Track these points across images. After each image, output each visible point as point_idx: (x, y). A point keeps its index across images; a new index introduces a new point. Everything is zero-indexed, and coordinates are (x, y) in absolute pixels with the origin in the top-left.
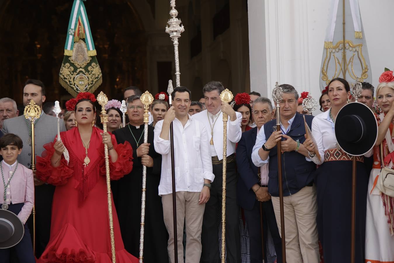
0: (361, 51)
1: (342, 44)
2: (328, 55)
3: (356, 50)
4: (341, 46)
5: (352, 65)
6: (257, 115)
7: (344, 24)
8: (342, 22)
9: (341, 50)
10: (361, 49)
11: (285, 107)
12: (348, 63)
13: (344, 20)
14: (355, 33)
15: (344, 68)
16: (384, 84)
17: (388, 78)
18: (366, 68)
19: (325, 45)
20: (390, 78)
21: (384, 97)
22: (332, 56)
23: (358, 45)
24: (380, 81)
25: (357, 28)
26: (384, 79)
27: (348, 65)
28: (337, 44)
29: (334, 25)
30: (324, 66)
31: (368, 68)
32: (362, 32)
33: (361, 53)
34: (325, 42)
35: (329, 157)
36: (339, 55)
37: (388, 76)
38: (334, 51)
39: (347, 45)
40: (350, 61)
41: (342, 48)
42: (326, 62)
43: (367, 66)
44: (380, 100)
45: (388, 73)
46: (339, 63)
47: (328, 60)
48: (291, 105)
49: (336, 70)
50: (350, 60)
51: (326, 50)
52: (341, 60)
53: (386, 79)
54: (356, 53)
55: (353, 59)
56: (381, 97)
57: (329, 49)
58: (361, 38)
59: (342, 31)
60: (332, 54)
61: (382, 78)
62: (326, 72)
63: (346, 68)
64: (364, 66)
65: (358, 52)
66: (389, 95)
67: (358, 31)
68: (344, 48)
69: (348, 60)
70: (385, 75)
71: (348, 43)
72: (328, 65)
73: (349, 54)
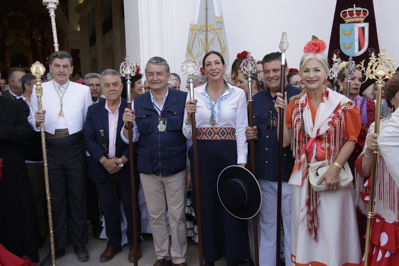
0: (221, 33)
1: (205, 27)
2: (193, 36)
3: (216, 33)
4: (204, 28)
5: (213, 45)
6: (108, 88)
7: (207, 9)
8: (205, 8)
9: (204, 32)
10: (221, 32)
11: (153, 79)
12: (209, 43)
13: (206, 6)
14: (216, 18)
15: (207, 48)
16: (311, 55)
17: (317, 48)
18: (224, 48)
19: (190, 27)
20: (319, 48)
21: (312, 71)
22: (196, 37)
23: (218, 29)
24: (306, 51)
25: (217, 14)
26: (311, 49)
27: (210, 45)
28: (201, 27)
29: (198, 10)
30: (189, 45)
31: (226, 48)
32: (222, 17)
33: (221, 35)
34: (191, 24)
35: (201, 136)
36: (202, 36)
37: (316, 45)
38: (198, 32)
39: (209, 28)
40: (211, 42)
41: (205, 31)
42: (192, 42)
43: (225, 46)
44: (306, 74)
45: (317, 42)
46: (202, 43)
47: (193, 40)
48: (161, 78)
49: (200, 48)
50: (212, 40)
51: (192, 31)
52: (204, 41)
53: (314, 50)
54: (216, 35)
55: (214, 40)
56: (307, 71)
57: (194, 30)
58: (220, 22)
59: (205, 15)
60: (197, 35)
61: (309, 48)
62: (192, 50)
63: (208, 47)
64: (223, 46)
65: (218, 34)
66: (317, 69)
67: (218, 16)
68: (207, 30)
69: (209, 41)
70: (313, 44)
71: (210, 26)
72: (193, 44)
73: (211, 36)
